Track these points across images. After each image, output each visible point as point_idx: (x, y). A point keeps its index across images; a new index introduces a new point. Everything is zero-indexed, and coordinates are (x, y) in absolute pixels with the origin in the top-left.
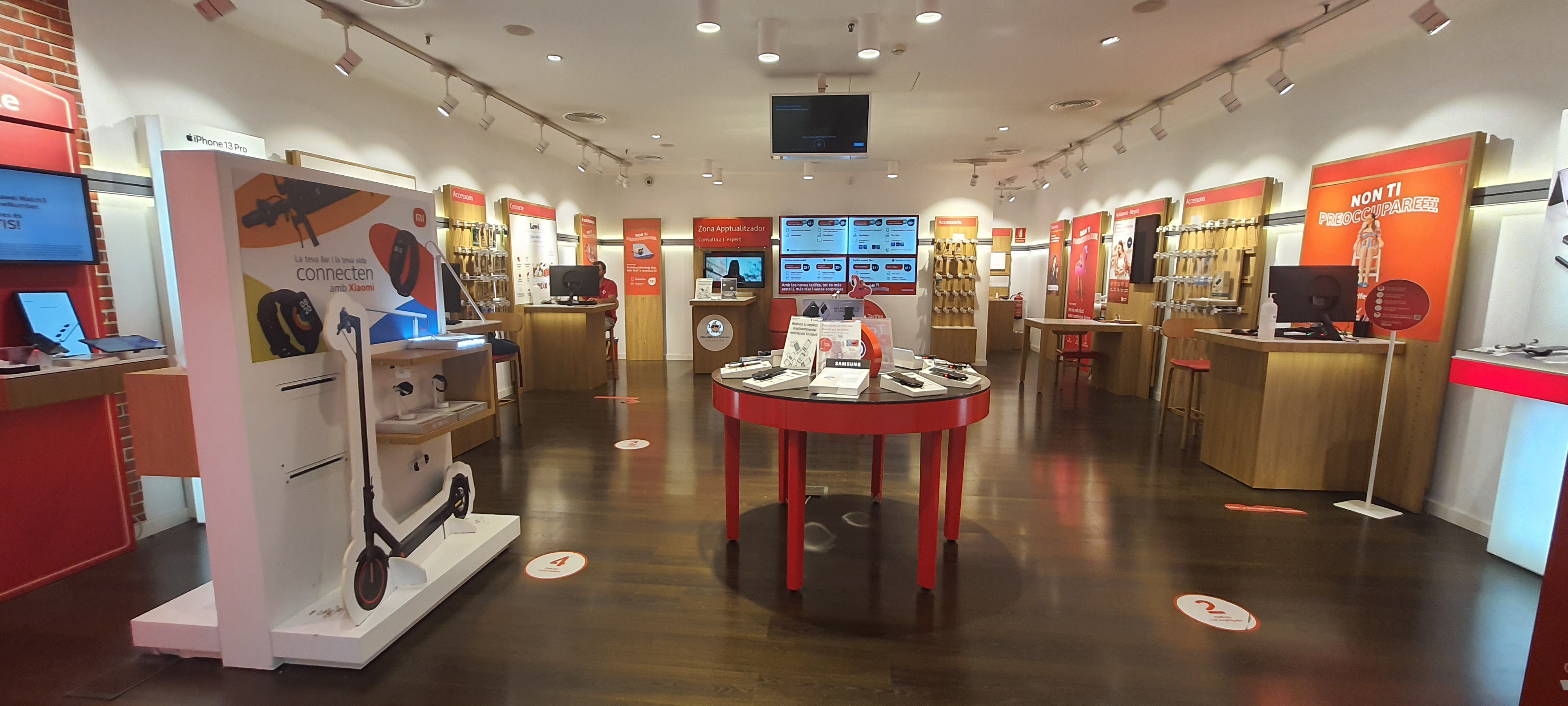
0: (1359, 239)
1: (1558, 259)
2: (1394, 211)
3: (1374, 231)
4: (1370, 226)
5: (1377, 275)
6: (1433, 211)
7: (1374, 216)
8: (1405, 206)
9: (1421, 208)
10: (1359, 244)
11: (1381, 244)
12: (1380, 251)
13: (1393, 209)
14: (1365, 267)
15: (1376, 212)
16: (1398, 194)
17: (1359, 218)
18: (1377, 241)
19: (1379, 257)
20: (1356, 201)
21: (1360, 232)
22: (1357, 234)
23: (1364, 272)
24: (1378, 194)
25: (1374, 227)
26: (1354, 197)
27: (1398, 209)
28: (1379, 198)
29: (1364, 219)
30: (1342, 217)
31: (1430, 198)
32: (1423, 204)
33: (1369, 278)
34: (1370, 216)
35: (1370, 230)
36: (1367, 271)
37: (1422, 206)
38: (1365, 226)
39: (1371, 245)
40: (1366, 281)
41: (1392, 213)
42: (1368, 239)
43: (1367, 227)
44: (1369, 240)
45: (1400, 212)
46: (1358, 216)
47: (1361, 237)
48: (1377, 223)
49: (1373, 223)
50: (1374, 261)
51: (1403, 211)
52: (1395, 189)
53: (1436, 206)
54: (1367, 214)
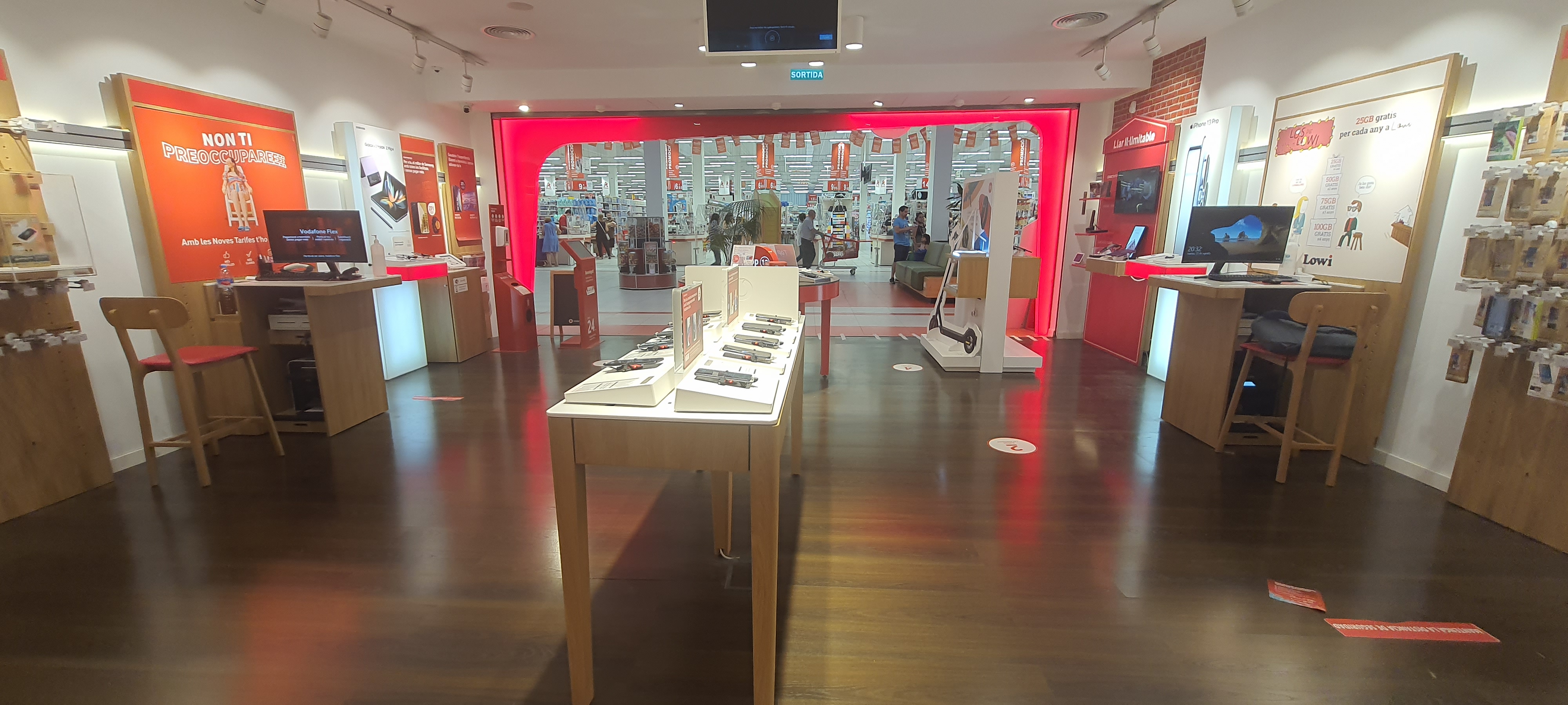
0: (225, 182)
1: (372, 209)
2: (252, 160)
3: (238, 175)
4: (233, 169)
5: (255, 219)
6: (283, 166)
7: (233, 161)
8: (260, 157)
9: (273, 161)
10: (228, 187)
11: (250, 189)
12: (251, 196)
13: (251, 158)
14: (241, 211)
15: (235, 158)
16: (250, 144)
17: (218, 160)
18: (245, 186)
19: (251, 201)
20: (207, 139)
21: (224, 174)
22: (221, 176)
23: (242, 216)
24: (231, 139)
25: (237, 172)
26: (204, 135)
27: (255, 158)
28: (234, 144)
29: (225, 162)
30: (197, 155)
31: (278, 155)
32: (274, 159)
33: (249, 222)
34: (229, 160)
35: (233, 174)
36: (245, 215)
37: (274, 160)
38: (228, 170)
39: (240, 189)
40: (247, 224)
41: (251, 161)
42: (235, 183)
43: (230, 171)
44: (237, 184)
45: (257, 161)
46: (217, 158)
47: (228, 181)
48: (239, 168)
49: (236, 168)
50: (249, 205)
51: (259, 161)
52: (246, 138)
53: (284, 163)
54: (226, 157)
